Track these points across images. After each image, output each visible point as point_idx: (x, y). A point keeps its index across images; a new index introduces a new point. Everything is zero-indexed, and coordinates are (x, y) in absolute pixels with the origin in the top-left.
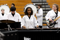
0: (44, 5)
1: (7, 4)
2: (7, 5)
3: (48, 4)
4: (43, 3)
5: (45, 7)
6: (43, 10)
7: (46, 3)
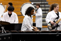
0: (44, 4)
1: (1, 3)
2: (2, 5)
3: (48, 3)
4: (43, 2)
5: (45, 7)
6: (43, 10)
7: (45, 2)
